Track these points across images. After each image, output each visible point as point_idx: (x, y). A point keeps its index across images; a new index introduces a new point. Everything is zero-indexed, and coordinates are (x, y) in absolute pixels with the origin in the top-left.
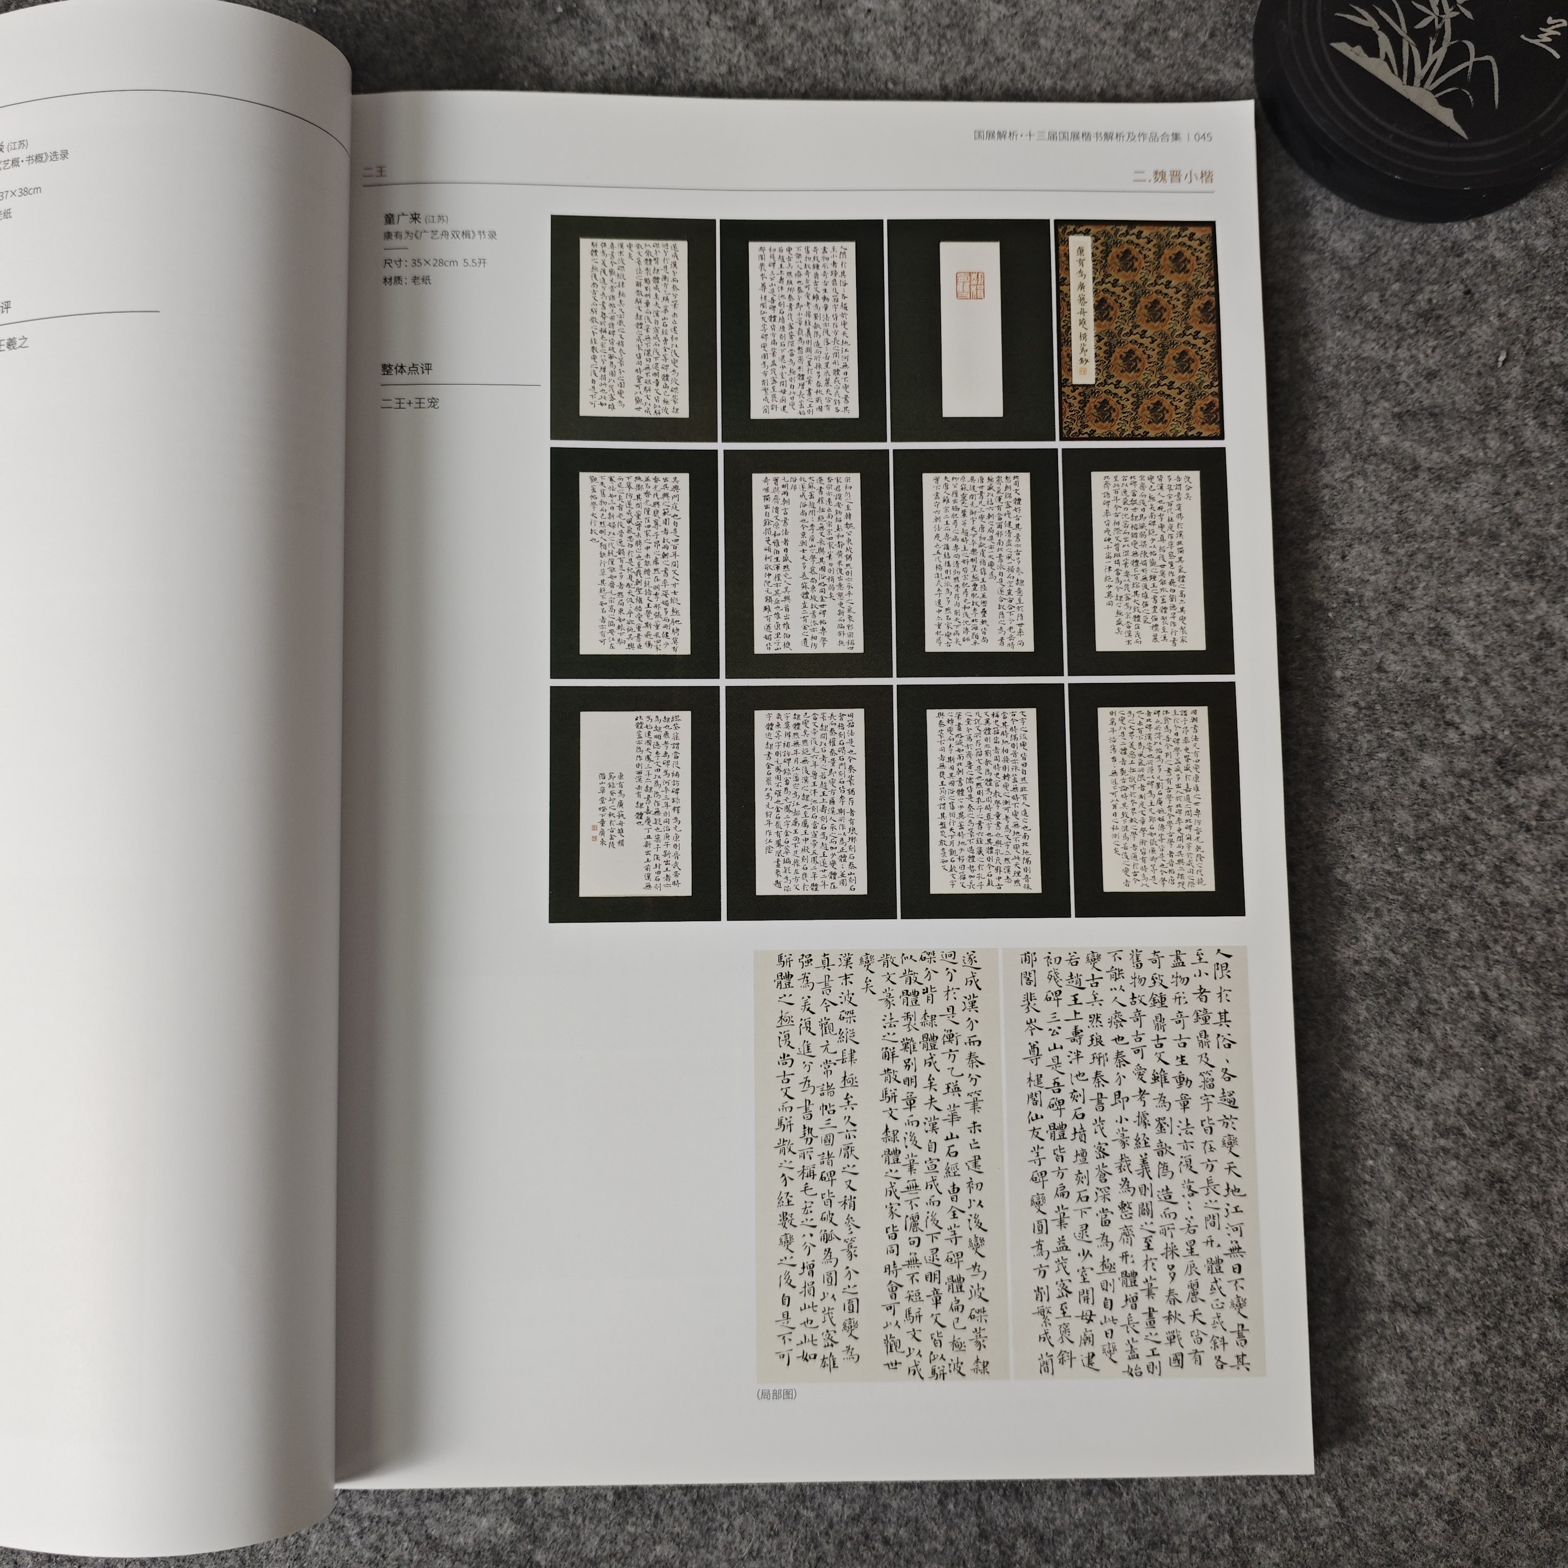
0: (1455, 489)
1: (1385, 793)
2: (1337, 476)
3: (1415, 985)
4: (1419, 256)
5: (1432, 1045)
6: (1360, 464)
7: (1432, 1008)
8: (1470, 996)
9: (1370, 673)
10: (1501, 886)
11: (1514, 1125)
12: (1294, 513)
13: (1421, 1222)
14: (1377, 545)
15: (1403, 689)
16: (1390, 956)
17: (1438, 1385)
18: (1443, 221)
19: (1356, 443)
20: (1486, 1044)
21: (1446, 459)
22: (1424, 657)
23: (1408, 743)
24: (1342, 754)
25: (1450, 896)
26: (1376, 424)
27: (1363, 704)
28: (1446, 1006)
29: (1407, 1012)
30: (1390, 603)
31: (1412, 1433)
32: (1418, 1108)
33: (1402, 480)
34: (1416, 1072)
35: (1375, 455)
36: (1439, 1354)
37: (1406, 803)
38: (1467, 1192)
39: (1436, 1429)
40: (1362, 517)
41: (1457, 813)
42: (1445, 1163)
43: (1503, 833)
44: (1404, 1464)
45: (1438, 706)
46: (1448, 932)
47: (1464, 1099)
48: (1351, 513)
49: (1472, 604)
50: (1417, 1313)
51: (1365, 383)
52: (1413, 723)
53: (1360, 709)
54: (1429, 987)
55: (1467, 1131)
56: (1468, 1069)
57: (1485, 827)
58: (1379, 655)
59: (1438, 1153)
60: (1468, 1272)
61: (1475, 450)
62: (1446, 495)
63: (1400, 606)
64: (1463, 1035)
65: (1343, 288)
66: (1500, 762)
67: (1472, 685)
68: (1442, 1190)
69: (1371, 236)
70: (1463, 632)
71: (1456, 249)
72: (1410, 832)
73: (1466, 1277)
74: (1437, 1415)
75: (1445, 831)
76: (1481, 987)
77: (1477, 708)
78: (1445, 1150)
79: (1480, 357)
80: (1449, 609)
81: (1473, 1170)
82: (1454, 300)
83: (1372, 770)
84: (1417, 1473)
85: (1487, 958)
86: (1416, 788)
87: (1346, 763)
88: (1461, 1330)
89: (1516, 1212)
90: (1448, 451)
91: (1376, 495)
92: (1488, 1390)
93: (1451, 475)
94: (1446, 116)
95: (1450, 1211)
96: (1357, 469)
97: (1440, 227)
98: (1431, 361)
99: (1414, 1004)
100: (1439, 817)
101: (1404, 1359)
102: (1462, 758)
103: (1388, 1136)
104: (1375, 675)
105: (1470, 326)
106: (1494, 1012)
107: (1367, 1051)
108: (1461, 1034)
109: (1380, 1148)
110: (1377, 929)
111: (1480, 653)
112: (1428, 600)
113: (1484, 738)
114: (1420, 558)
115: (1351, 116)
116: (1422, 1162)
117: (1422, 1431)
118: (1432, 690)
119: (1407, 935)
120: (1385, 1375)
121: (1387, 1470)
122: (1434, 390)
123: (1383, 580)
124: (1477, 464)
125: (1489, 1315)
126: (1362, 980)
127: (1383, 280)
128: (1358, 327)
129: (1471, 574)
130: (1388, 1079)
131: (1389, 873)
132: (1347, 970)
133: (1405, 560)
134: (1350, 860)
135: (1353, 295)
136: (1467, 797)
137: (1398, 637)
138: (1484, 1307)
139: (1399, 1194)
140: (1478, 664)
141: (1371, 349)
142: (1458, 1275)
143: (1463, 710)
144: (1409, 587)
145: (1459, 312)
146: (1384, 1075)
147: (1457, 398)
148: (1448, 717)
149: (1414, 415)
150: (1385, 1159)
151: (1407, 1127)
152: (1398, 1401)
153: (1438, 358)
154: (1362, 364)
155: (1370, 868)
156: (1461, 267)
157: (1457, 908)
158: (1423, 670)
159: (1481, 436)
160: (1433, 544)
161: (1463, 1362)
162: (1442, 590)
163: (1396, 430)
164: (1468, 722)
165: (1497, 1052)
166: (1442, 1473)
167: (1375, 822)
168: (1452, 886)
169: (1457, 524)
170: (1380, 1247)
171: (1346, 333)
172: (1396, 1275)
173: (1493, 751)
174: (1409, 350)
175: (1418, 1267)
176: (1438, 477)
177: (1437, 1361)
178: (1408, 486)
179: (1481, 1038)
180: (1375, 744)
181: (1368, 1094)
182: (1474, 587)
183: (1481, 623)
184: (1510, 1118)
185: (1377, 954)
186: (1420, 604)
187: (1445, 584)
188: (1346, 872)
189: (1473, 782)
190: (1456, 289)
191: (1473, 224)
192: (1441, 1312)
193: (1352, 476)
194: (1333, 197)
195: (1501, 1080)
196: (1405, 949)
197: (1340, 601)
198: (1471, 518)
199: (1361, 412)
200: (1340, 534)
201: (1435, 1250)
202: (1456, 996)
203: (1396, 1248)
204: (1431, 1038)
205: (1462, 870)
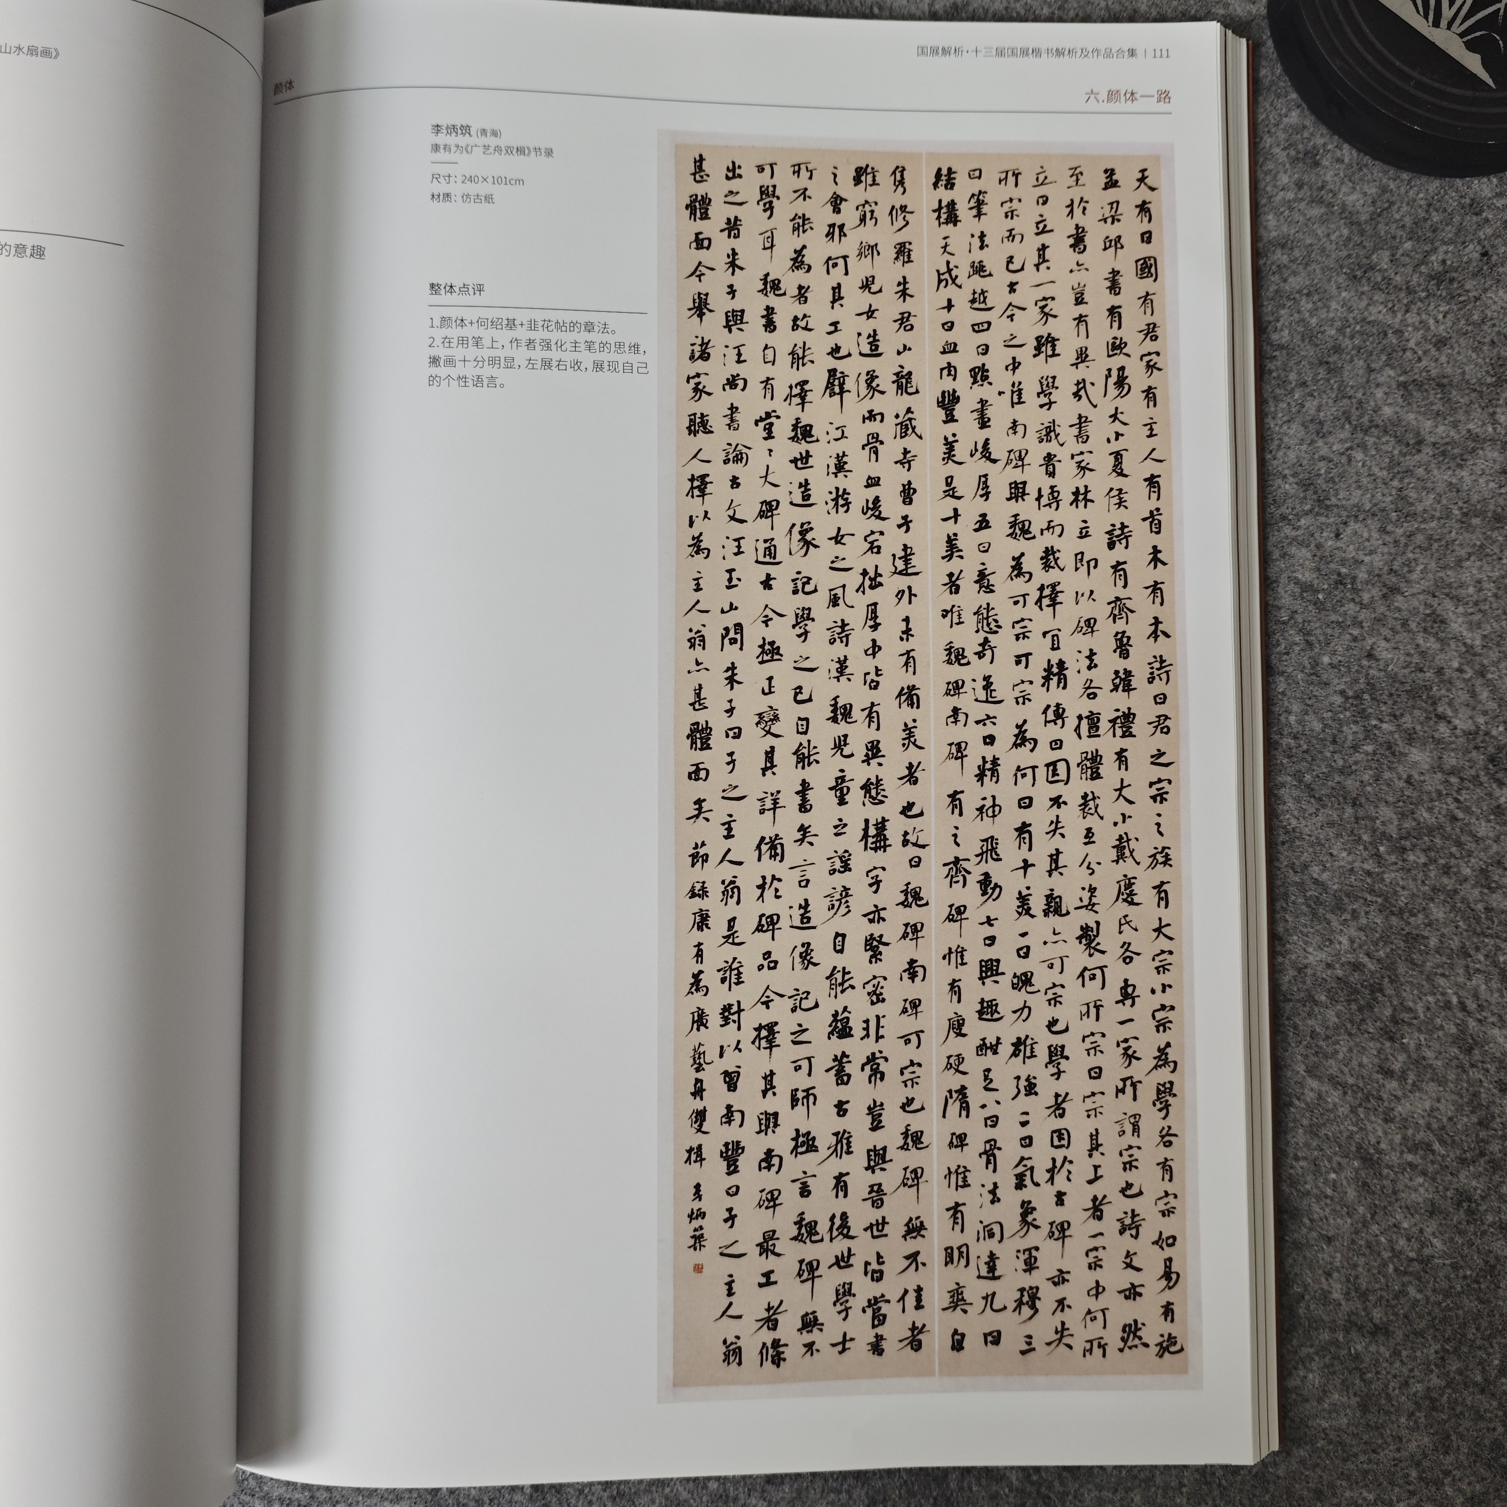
0: (1460, 466)
1: (1369, 789)
2: (1335, 448)
3: (1389, 991)
4: (1435, 213)
5: (1404, 1056)
6: (1360, 435)
7: (1406, 1016)
8: (1448, 1005)
9: (1359, 660)
10: (1486, 891)
11: (1487, 1142)
12: (1287, 486)
13: (1383, 1239)
14: (1374, 524)
15: (1394, 678)
16: (1365, 960)
17: (1392, 1409)
18: (1462, 176)
19: (1358, 413)
20: (1461, 1057)
21: (1452, 433)
22: (1418, 645)
23: (1396, 736)
24: (1325, 746)
25: (1432, 899)
26: (1379, 394)
27: (1350, 693)
28: (1422, 1015)
29: (1380, 1019)
31: (1363, 1458)
32: (1386, 1121)
33: (1405, 455)
34: (1386, 1083)
35: (1377, 426)
36: (1395, 1376)
37: (1391, 799)
38: (1433, 1211)
39: (1387, 1454)
40: (1359, 492)
41: (1444, 812)
42: (1411, 1179)
43: (1491, 835)
44: (1351, 1490)
45: (1429, 697)
46: (1427, 938)
47: (1435, 1114)
48: (1347, 489)
49: (1471, 590)
50: (1373, 1334)
51: (1370, 348)
52: (1402, 715)
53: (1347, 698)
54: (1404, 994)
55: (1437, 1146)
56: (1442, 1082)
57: (1473, 828)
58: (1370, 641)
59: (1405, 1169)
60: (1429, 1293)
61: (1484, 424)
62: (1450, 473)
63: (1394, 590)
64: (1438, 1046)
65: (1351, 245)
66: (1492, 759)
67: (1467, 676)
68: (1407, 1207)
69: (1384, 190)
70: (1460, 620)
71: (1475, 207)
72: (1392, 830)
73: (1427, 1299)
74: (1389, 1440)
75: (1431, 831)
76: (1459, 997)
77: (1472, 702)
78: (1411, 1165)
79: (1494, 325)
80: (1447, 595)
81: (1441, 1188)
82: (1469, 262)
83: (1356, 763)
84: (1365, 1499)
85: (1467, 967)
86: (1402, 784)
87: (1328, 754)
88: (1419, 1354)
89: (1484, 1233)
90: (1455, 425)
91: (1376, 470)
92: (1445, 1417)
93: (1456, 451)
94: (1473, 63)
95: (1414, 1229)
96: (1356, 442)
97: (1458, 182)
98: (1442, 327)
99: (1388, 1012)
100: (1423, 814)
101: (1357, 1382)
102: (1453, 754)
103: (1353, 1149)
104: (1365, 662)
105: (1485, 290)
106: (1472, 1023)
107: (1336, 1059)
108: (1436, 1045)
109: (1344, 1161)
110: (1353, 932)
111: (1478, 642)
112: (1424, 584)
113: (1477, 733)
114: (1419, 538)
115: (1370, 58)
116: (1387, 1177)
117: (1373, 1456)
118: (1424, 681)
119: (1385, 939)
120: (1336, 1396)
121: (1334, 1494)
122: (1443, 359)
123: (1378, 561)
124: (1485, 440)
125: (1448, 1339)
126: (1333, 985)
127: (1394, 238)
128: (1366, 288)
129: (1472, 558)
130: (1356, 1089)
131: (1369, 873)
132: (1319, 973)
133: (1403, 540)
134: (1328, 857)
135: (1362, 253)
136: (1455, 795)
137: (1391, 622)
138: (1445, 1330)
139: (1361, 1209)
140: (1475, 655)
141: (1378, 312)
142: (1419, 1296)
143: (1457, 702)
144: (1406, 569)
145: (1475, 275)
146: (1352, 1086)
147: (1467, 369)
148: (1440, 709)
149: (1419, 385)
150: (1349, 1173)
151: (1373, 1141)
152: (1348, 1424)
153: (1449, 324)
154: (1368, 328)
155: (1349, 867)
156: (1479, 226)
157: (1438, 912)
158: (1416, 659)
159: (1491, 410)
160: (1433, 524)
161: (1419, 1387)
162: (1439, 574)
163: (1400, 400)
164: (1460, 715)
165: (1473, 1066)
166: (1391, 1499)
167: (1357, 819)
168: (1434, 889)
169: (1460, 504)
170: (1338, 1264)
171: (1353, 293)
172: (1353, 1294)
173: (1485, 748)
174: (1419, 314)
175: (1377, 1286)
176: (1443, 453)
177: (1392, 1384)
178: (1410, 461)
179: (1456, 1050)
180: (1361, 736)
181: (1335, 1105)
182: (1475, 572)
183: (1480, 610)
184: (1483, 1134)
185: (1351, 957)
186: (1416, 589)
187: (1444, 568)
188: (1323, 871)
189: (1462, 779)
190: (1473, 251)
191: (1495, 180)
192: (1399, 1335)
193: (1351, 448)
194: (1346, 146)
195: (1475, 1095)
196: (1381, 953)
197: (1331, 582)
198: (1475, 498)
199: (1364, 380)
200: (1335, 510)
201: (1396, 1270)
202: (1433, 1005)
203: (1355, 1266)
204: (1404, 1047)
205: (1447, 873)
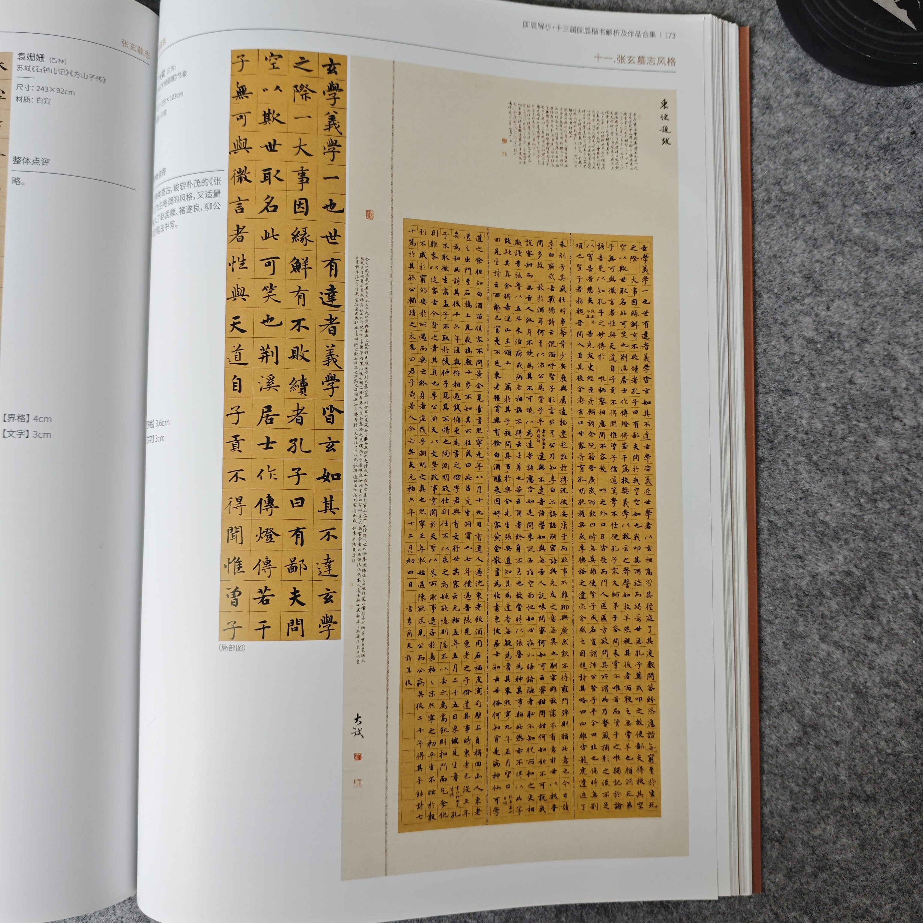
0: (903, 263)
1: (853, 464)
2: (825, 254)
3: (869, 588)
4: (881, 109)
5: (880, 628)
6: (840, 246)
8: (906, 596)
9: (844, 384)
12: (796, 279)
13: (871, 742)
14: (851, 301)
15: (866, 395)
16: (854, 569)
17: (880, 847)
18: (898, 85)
19: (838, 233)
20: (915, 627)
21: (897, 243)
22: (880, 374)
23: (869, 430)
24: (824, 438)
25: (894, 531)
26: (851, 220)
27: (839, 405)
28: (890, 603)
29: (864, 606)
30: (858, 338)
31: (862, 878)
32: (870, 668)
33: (868, 258)
34: (869, 645)
35: (850, 241)
36: (881, 827)
37: (866, 470)
38: (901, 723)
39: (877, 876)
40: (840, 281)
41: (900, 477)
42: (887, 704)
44: (856, 898)
45: (888, 406)
46: (892, 555)
47: (900, 663)
48: (833, 279)
49: (912, 339)
50: (866, 801)
51: (844, 193)
52: (872, 417)
53: (837, 408)
54: (879, 590)
55: (902, 683)
56: (904, 643)
57: (918, 486)
58: (850, 373)
59: (882, 698)
61: (916, 237)
62: (896, 267)
63: (865, 341)
64: (900, 622)
65: (830, 130)
67: (911, 392)
68: (885, 722)
69: (850, 96)
70: (906, 358)
71: (906, 104)
72: (868, 489)
73: (899, 778)
74: (879, 866)
75: (892, 489)
76: (913, 591)
77: (915, 408)
78: (886, 696)
79: (921, 176)
80: (897, 343)
81: (905, 709)
82: (904, 138)
83: (844, 448)
84: (865, 904)
85: (917, 572)
86: (873, 460)
87: (827, 443)
88: (895, 812)
90: (898, 238)
91: (850, 267)
92: (912, 851)
93: (900, 254)
94: (902, 15)
95: (890, 735)
96: (838, 250)
97: (895, 89)
98: (888, 179)
99: (869, 601)
100: (887, 478)
101: (857, 831)
102: (904, 441)
103: (850, 686)
104: (848, 386)
105: (914, 155)
107: (838, 631)
108: (899, 621)
109: (845, 694)
110: (846, 553)
111: (917, 371)
112: (883, 337)
113: (918, 427)
114: (879, 309)
115: (838, 15)
116: (872, 704)
117: (868, 876)
118: (885, 396)
119: (865, 556)
120: (845, 840)
121: (845, 901)
122: (890, 198)
123: (854, 323)
124: (917, 247)
125: (913, 803)
126: (835, 585)
127: (857, 125)
128: (840, 156)
129: (912, 320)
130: (851, 649)
131: (854, 516)
132: (825, 579)
133: (869, 310)
134: (829, 507)
135: (837, 134)
137: (863, 361)
138: (911, 798)
139: (856, 724)
140: (916, 379)
141: (848, 171)
142: (894, 777)
143: (905, 409)
144: (871, 328)
145: (908, 146)
146: (848, 647)
147: (905, 203)
148: (895, 414)
149: (875, 214)
150: (848, 701)
151: (862, 681)
152: (853, 857)
153: (893, 176)
154: (843, 181)
155: (842, 512)
156: (910, 116)
157: (898, 539)
158: (879, 383)
160: (887, 299)
161: (896, 833)
162: (893, 330)
163: (864, 224)
164: (908, 417)
166: (881, 903)
167: (846, 483)
168: (895, 525)
169: (903, 287)
170: (843, 758)
171: (832, 159)
172: (853, 776)
174: (873, 171)
176: (891, 255)
177: (879, 832)
178: (872, 261)
179: (912, 624)
180: (847, 431)
181: (838, 659)
182: (914, 328)
183: (918, 352)
185: (845, 568)
186: (878, 339)
187: (895, 326)
188: (826, 515)
189: (910, 456)
190: (906, 131)
191: (918, 87)
192: (883, 800)
193: (834, 254)
194: (825, 70)
196: (864, 565)
197: (825, 337)
198: (912, 282)
199: (841, 212)
200: (826, 293)
201: (879, 761)
202: (897, 596)
203: (854, 759)
204: (880, 623)
205: (903, 514)
